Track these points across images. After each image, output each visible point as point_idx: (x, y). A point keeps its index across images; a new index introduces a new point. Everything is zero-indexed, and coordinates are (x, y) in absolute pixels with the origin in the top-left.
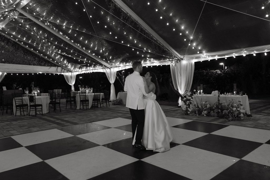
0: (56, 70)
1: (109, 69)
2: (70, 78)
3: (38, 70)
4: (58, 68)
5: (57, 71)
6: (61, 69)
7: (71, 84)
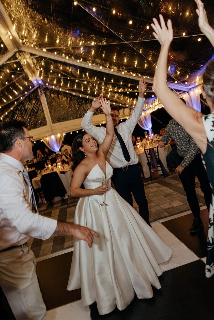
0: (122, 113)
1: (187, 94)
2: (145, 120)
3: (99, 120)
4: (124, 110)
5: (124, 115)
6: (129, 111)
7: (147, 128)
